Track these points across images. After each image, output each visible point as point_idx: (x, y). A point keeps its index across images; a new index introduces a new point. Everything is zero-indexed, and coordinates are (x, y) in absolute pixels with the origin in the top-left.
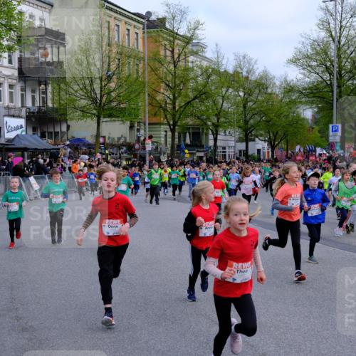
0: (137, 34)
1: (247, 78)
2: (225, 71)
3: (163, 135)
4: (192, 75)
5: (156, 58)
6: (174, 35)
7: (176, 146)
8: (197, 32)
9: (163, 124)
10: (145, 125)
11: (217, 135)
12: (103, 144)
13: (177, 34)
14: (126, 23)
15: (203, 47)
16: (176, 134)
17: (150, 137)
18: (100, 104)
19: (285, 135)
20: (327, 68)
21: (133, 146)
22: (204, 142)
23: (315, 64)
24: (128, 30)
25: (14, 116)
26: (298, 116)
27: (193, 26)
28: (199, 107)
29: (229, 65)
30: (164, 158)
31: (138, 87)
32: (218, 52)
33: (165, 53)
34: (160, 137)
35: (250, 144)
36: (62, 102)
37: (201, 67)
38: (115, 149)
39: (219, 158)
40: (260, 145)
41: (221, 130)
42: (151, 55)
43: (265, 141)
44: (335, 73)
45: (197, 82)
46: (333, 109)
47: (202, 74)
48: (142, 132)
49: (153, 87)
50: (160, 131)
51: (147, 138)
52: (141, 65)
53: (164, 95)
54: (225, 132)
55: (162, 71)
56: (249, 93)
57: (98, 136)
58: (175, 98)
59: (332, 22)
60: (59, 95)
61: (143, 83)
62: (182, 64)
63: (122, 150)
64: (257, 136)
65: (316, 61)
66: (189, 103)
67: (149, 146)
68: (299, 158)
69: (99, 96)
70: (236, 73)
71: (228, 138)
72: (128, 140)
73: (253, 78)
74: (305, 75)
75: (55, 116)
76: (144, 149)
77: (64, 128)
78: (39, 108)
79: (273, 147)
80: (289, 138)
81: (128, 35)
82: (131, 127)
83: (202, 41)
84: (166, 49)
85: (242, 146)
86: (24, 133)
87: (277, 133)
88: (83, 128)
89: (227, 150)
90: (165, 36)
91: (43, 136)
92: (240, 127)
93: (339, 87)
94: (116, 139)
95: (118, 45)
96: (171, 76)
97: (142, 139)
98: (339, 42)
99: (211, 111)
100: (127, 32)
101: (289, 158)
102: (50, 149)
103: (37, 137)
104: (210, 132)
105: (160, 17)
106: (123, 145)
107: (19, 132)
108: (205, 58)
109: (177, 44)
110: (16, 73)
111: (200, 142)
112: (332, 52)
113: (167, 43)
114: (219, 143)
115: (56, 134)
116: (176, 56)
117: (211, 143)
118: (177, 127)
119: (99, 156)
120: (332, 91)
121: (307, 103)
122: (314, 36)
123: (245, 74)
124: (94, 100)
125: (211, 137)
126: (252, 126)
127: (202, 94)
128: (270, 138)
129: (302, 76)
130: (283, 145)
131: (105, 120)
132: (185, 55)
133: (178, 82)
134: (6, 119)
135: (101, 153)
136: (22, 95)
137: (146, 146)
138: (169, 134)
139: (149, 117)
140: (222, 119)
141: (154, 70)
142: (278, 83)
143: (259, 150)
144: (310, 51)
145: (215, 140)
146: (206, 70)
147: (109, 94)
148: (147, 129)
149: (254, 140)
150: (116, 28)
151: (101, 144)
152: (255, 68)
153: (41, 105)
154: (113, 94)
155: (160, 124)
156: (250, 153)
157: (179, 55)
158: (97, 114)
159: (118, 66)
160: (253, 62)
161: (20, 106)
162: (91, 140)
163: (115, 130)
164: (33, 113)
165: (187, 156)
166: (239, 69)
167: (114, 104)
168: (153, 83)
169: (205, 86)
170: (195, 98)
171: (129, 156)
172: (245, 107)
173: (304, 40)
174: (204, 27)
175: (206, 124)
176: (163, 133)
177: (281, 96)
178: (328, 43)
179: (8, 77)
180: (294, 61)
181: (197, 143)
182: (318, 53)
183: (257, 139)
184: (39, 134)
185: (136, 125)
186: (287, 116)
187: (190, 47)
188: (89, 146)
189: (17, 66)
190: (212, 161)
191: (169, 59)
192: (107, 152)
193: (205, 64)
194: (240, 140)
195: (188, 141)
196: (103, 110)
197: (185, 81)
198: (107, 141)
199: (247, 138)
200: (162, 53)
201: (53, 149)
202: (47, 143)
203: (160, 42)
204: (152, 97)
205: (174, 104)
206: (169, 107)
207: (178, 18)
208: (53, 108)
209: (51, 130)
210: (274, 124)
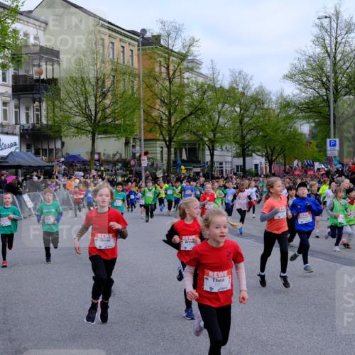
0: (132, 51)
1: (243, 94)
2: (221, 87)
3: (159, 151)
4: (187, 91)
5: (151, 75)
6: (169, 52)
7: (172, 162)
8: (192, 49)
9: (159, 140)
10: (140, 141)
11: (213, 150)
12: (98, 160)
13: (172, 50)
14: (121, 40)
15: (199, 64)
16: (172, 150)
17: (146, 153)
18: (95, 121)
19: (283, 150)
20: (323, 83)
21: (129, 163)
22: (200, 157)
23: (311, 79)
24: (123, 47)
25: (7, 134)
26: (296, 130)
27: (188, 43)
28: (195, 122)
29: (225, 81)
30: (160, 174)
31: (133, 103)
32: (213, 69)
33: (160, 70)
34: (156, 153)
35: (248, 159)
36: (57, 119)
37: (196, 84)
38: (111, 166)
39: (216, 174)
40: (257, 160)
41: (217, 146)
42: (146, 71)
43: (262, 156)
44: (331, 88)
45: (192, 98)
46: (329, 124)
47: (198, 90)
48: (138, 148)
49: (149, 103)
50: (156, 147)
51: (143, 154)
52: (136, 82)
53: (159, 111)
54: (222, 148)
55: (158, 87)
56: (245, 109)
57: (93, 153)
58: (170, 115)
59: (327, 38)
60: (54, 112)
61: (139, 99)
62: (177, 80)
63: (117, 167)
64: (254, 151)
65: (312, 76)
66: (184, 118)
67: (145, 163)
68: (297, 173)
69: (93, 113)
70: (232, 89)
71: (225, 153)
72: (123, 157)
73: (249, 94)
74: (301, 90)
75: (50, 133)
76: (140, 165)
77: (59, 145)
78: (33, 125)
79: (271, 162)
80: (286, 152)
81: (123, 52)
82: (127, 143)
83: (198, 58)
84: (161, 66)
85: (239, 161)
86: (18, 150)
87: (274, 148)
88: (78, 145)
89: (224, 165)
90: (160, 52)
91: (37, 153)
92: (236, 142)
93: (335, 101)
94: (112, 156)
95: (113, 62)
96: (166, 92)
97: (138, 155)
98: (335, 58)
99: (207, 127)
100: (121, 49)
101: (287, 173)
102: (44, 167)
103: (31, 154)
104: (207, 148)
105: (155, 34)
106: (118, 161)
107: (13, 149)
108: (200, 74)
109: (173, 61)
110: (10, 90)
111: (197, 157)
112: (328, 68)
113: (161, 60)
114: (216, 159)
115: (51, 151)
116: (171, 73)
117: (208, 159)
118: (173, 143)
119: (94, 172)
120: (329, 106)
121: (304, 118)
122: (310, 52)
123: (240, 89)
124: (89, 117)
125: (208, 152)
126: (249, 142)
127: (198, 110)
128: (267, 153)
129: (298, 91)
130: (281, 160)
131: (100, 136)
132: (180, 72)
133: (173, 98)
135: (96, 170)
136: (16, 113)
137: (142, 162)
138: (165, 150)
139: (144, 133)
140: (218, 135)
141: (149, 86)
142: (274, 98)
143: (256, 166)
144: (305, 67)
145: (212, 155)
146: (202, 86)
147: (104, 110)
148: (143, 145)
150: (111, 45)
151: (96, 161)
152: (251, 84)
153: (35, 122)
154: (108, 111)
155: (156, 140)
156: (247, 168)
157: (175, 72)
158: (92, 130)
159: (113, 83)
160: (248, 78)
161: (14, 123)
162: (86, 157)
163: (110, 146)
164: (27, 130)
165: (184, 171)
166: (235, 85)
167: (109, 120)
168: (149, 100)
169: (201, 102)
170: (191, 114)
171: (124, 173)
172: (241, 123)
173: (299, 56)
174: (199, 44)
175: (202, 139)
176: (159, 149)
177: (277, 111)
178: (324, 59)
179: (2, 94)
180: (290, 77)
181: (194, 158)
182: (313, 69)
183: (254, 154)
184: (33, 152)
185: (131, 141)
186: (284, 131)
187: (185, 63)
188: (84, 163)
189: (11, 84)
190: (209, 177)
191: (164, 75)
192: (102, 168)
193: (200, 80)
194: (237, 156)
195: (184, 157)
196: (98, 127)
197: (180, 97)
198: (103, 158)
199: (244, 154)
200: (157, 69)
201: (47, 166)
202: (41, 161)
203: (154, 59)
204: (147, 114)
205: (169, 120)
206: (165, 123)
207: (173, 35)
208: (47, 125)
209: (45, 147)
210: (271, 139)
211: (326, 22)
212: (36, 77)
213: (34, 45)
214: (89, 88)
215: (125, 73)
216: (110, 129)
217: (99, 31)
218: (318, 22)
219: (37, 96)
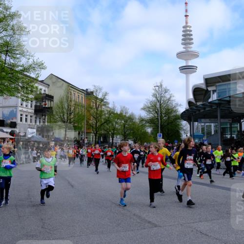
0: (82, 97)
1: (125, 116)
2: (117, 113)
3: (92, 137)
4: (103, 113)
5: (89, 106)
6: (96, 98)
7: (97, 142)
8: (106, 97)
10: (84, 133)
11: (113, 137)
13: (98, 98)
14: (78, 93)
15: (108, 103)
16: (97, 137)
17: (87, 138)
19: (140, 139)
21: (79, 141)
25: (31, 128)
26: (145, 131)
27: (104, 94)
28: (106, 126)
29: (118, 110)
32: (114, 105)
33: (93, 104)
34: (90, 138)
37: (107, 111)
41: (115, 136)
43: (132, 141)
44: (159, 114)
45: (105, 116)
46: (158, 128)
48: (83, 136)
51: (85, 138)
52: (83, 109)
53: (92, 121)
55: (92, 111)
56: (126, 121)
58: (97, 122)
61: (84, 116)
62: (100, 109)
64: (129, 139)
65: (152, 109)
66: (102, 124)
67: (86, 141)
69: (66, 120)
71: (118, 139)
72: (77, 139)
76: (84, 142)
81: (79, 97)
82: (79, 134)
84: (93, 103)
87: (137, 138)
89: (117, 144)
90: (93, 98)
91: (43, 137)
92: (122, 135)
93: (161, 119)
95: (74, 101)
96: (95, 114)
97: (83, 138)
98: (160, 102)
99: (111, 128)
104: (111, 136)
105: (91, 91)
106: (75, 141)
107: (33, 134)
108: (109, 107)
109: (98, 101)
110: (33, 111)
111: (107, 140)
112: (158, 106)
113: (94, 101)
114: (114, 141)
116: (97, 106)
117: (111, 141)
118: (97, 134)
120: (158, 121)
124: (64, 122)
125: (111, 139)
126: (127, 135)
127: (108, 121)
128: (134, 139)
130: (139, 142)
132: (101, 106)
134: (29, 129)
136: (35, 120)
138: (94, 137)
139: (86, 130)
140: (115, 132)
141: (89, 111)
142: (137, 118)
145: (113, 140)
146: (109, 112)
147: (70, 120)
148: (85, 135)
150: (74, 95)
154: (72, 120)
155: (91, 133)
157: (99, 106)
159: (74, 109)
161: (34, 124)
166: (122, 112)
167: (72, 124)
168: (88, 116)
169: (109, 118)
170: (105, 122)
172: (124, 127)
175: (109, 133)
177: (138, 123)
178: (156, 102)
179: (30, 113)
180: (143, 109)
181: (105, 140)
182: (153, 106)
184: (41, 136)
185: (81, 133)
186: (141, 131)
187: (103, 103)
189: (34, 109)
191: (94, 107)
193: (109, 109)
194: (122, 140)
195: (102, 140)
197: (101, 116)
199: (125, 139)
200: (92, 104)
203: (91, 100)
204: (87, 122)
205: (96, 124)
206: (94, 126)
207: (98, 91)
210: (136, 134)
211: (157, 88)
212: (44, 106)
213: (44, 94)
214: (65, 111)
217: (70, 89)
218: (154, 88)
219: (44, 114)
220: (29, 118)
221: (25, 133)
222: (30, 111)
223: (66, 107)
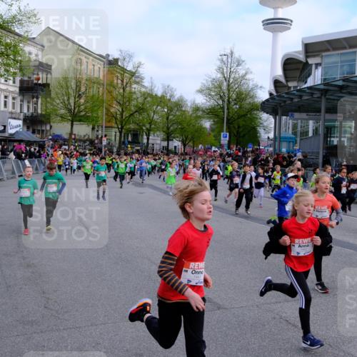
1: (170, 100)
2: (156, 95)
4: (134, 96)
5: (111, 84)
6: (124, 70)
7: (122, 142)
8: (139, 69)
9: (114, 127)
10: (102, 127)
11: (149, 135)
12: (74, 139)
13: (126, 69)
15: (142, 79)
16: (123, 135)
17: (106, 136)
18: (74, 113)
19: (192, 139)
20: (221, 97)
21: (94, 141)
22: (140, 140)
23: (213, 94)
25: (15, 118)
26: (201, 126)
27: (136, 66)
28: (138, 117)
29: (159, 92)
30: (115, 150)
32: (152, 83)
33: (117, 81)
34: (112, 136)
35: (170, 142)
36: (48, 111)
37: (141, 92)
38: (82, 143)
39: (150, 151)
40: (176, 143)
41: (152, 132)
42: (109, 82)
43: (180, 141)
44: (226, 100)
45: (137, 101)
47: (141, 96)
48: (100, 132)
49: (109, 103)
50: (112, 132)
51: (104, 136)
52: (101, 89)
53: (116, 109)
54: (154, 134)
55: (114, 94)
56: (171, 110)
57: (71, 134)
58: (123, 111)
60: (46, 106)
61: (103, 101)
62: (128, 89)
63: (86, 144)
64: (174, 138)
65: (214, 92)
66: (132, 115)
67: (105, 142)
68: (200, 153)
69: (73, 108)
70: (163, 97)
71: (156, 138)
72: (90, 137)
73: (173, 100)
74: (207, 100)
75: (43, 119)
76: (102, 143)
77: (48, 128)
78: (32, 114)
79: (185, 145)
82: (93, 129)
84: (118, 79)
85: (165, 144)
86: (21, 130)
87: (187, 136)
88: (61, 129)
89: (155, 146)
90: (118, 70)
91: (34, 132)
92: (164, 131)
93: (228, 109)
94: (83, 137)
95: (87, 75)
96: (121, 97)
98: (229, 81)
99: (146, 120)
103: (30, 132)
104: (145, 134)
105: (115, 58)
106: (87, 140)
107: (18, 129)
108: (144, 86)
109: (126, 76)
110: (17, 90)
111: (138, 139)
112: (225, 87)
113: (119, 75)
114: (150, 142)
115: (43, 131)
116: (125, 84)
117: (145, 141)
118: (123, 130)
120: (224, 112)
121: (207, 118)
122: (214, 76)
123: (168, 97)
124: (70, 110)
125: (145, 137)
126: (172, 131)
127: (140, 110)
128: (183, 139)
129: (205, 101)
130: (191, 144)
131: (77, 123)
132: (130, 84)
133: (125, 101)
134: (10, 120)
136: (21, 105)
137: (103, 141)
138: (118, 134)
139: (105, 122)
140: (153, 126)
141: (110, 92)
142: (189, 104)
143: (175, 147)
144: (210, 85)
145: (148, 139)
146: (144, 94)
147: (79, 106)
148: (104, 130)
149: (172, 140)
152: (175, 93)
153: (33, 112)
155: (112, 127)
156: (170, 148)
157: (127, 84)
158: (71, 119)
160: (174, 90)
161: (19, 112)
162: (66, 137)
163: (82, 130)
164: (28, 117)
165: (129, 149)
166: (165, 94)
167: (83, 113)
168: (109, 101)
169: (143, 104)
170: (136, 112)
171: (91, 148)
172: (167, 118)
173: (207, 78)
174: (143, 66)
175: (142, 128)
176: (114, 134)
177: (191, 113)
178: (222, 81)
179: (12, 92)
180: (200, 91)
181: (136, 140)
182: (215, 87)
183: (174, 140)
185: (96, 127)
186: (194, 126)
187: (133, 78)
188: (65, 140)
189: (18, 85)
190: (146, 153)
191: (120, 85)
192: (76, 144)
193: (143, 90)
194: (163, 140)
195: (130, 139)
196: (75, 117)
197: (130, 100)
198: (77, 137)
199: (168, 138)
200: (115, 81)
201: (40, 141)
202: (36, 137)
203: (114, 74)
204: (108, 110)
205: (122, 114)
206: (119, 116)
207: (127, 59)
208: (41, 114)
209: (39, 128)
210: (185, 131)
211: (225, 58)
212: (35, 82)
214: (71, 91)
215: (94, 83)
216: (82, 119)
218: (220, 57)
219: (35, 94)
220: (10, 101)
221: (5, 127)
222: (11, 89)
223: (74, 86)
